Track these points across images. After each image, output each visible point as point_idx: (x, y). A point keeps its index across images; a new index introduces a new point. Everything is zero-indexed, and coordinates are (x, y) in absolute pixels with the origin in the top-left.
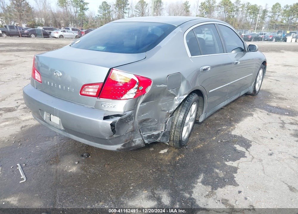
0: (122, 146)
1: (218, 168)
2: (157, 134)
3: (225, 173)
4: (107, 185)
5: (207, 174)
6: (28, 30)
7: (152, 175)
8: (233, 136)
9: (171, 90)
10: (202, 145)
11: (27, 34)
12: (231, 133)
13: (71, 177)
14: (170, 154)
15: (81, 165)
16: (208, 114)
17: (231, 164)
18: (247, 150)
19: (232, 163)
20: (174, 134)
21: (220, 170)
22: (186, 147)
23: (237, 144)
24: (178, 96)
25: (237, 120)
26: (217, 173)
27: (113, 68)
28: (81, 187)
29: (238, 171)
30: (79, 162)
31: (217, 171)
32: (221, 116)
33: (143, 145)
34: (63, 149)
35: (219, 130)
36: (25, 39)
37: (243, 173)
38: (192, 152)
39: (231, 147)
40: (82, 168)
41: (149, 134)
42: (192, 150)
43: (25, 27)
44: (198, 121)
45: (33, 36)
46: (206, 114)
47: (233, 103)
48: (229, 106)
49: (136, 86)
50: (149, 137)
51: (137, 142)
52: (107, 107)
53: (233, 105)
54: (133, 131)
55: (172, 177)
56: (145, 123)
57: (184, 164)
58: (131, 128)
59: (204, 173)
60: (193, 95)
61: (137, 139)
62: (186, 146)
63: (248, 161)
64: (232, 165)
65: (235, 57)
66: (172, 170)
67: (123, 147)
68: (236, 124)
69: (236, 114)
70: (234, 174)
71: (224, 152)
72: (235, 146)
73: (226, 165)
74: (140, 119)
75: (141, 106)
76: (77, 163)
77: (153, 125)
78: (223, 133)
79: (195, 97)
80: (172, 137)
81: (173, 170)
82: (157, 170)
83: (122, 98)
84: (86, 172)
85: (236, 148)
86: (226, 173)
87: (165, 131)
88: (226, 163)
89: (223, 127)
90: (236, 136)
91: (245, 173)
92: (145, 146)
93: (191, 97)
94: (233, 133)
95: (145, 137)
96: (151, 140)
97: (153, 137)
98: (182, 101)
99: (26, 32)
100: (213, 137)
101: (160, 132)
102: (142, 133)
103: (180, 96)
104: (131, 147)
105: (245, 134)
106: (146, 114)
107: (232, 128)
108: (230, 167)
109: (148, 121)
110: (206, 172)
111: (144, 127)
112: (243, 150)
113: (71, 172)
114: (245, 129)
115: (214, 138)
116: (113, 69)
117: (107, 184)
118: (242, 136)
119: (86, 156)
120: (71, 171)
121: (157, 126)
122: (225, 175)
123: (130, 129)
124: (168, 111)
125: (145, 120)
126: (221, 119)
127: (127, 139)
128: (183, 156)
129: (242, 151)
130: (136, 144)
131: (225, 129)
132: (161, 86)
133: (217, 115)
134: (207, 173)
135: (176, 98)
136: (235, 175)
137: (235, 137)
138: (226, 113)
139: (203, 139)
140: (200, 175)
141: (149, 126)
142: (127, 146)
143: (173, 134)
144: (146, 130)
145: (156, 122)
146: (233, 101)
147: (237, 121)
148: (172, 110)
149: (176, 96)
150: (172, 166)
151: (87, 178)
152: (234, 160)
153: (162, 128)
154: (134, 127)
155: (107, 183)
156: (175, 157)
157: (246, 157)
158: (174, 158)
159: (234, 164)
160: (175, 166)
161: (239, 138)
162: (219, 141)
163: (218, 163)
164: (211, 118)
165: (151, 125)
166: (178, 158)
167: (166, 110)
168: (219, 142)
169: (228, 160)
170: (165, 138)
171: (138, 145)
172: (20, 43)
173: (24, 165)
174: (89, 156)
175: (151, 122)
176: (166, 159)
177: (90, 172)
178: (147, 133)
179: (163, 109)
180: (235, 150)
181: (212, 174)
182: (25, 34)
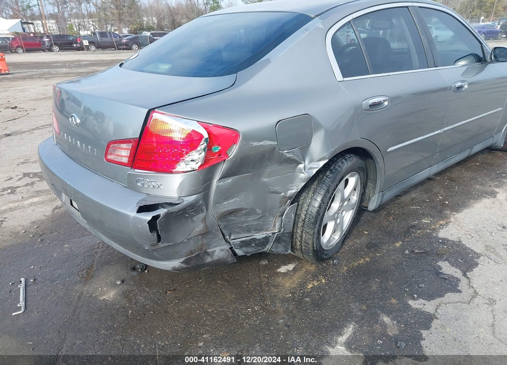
0: (183, 262)
1: (388, 314)
2: (262, 238)
3: (402, 326)
4: (158, 332)
5: (362, 326)
6: (128, 37)
7: (249, 319)
8: (440, 241)
9: (286, 151)
10: (368, 259)
11: (126, 44)
12: (437, 234)
13: (101, 310)
14: (299, 274)
15: (125, 287)
16: (389, 195)
17: (421, 307)
18: (465, 275)
19: (424, 305)
20: (301, 237)
21: (393, 319)
22: (333, 261)
23: (446, 260)
24: (307, 162)
25: (458, 205)
26: (384, 326)
27: (154, 109)
28: (111, 333)
29: (435, 324)
30: (123, 282)
31: (385, 320)
32: (425, 196)
33: (231, 259)
34: (106, 252)
35: (413, 227)
36: (123, 53)
37: (443, 330)
38: (343, 274)
39: (431, 265)
40: (126, 295)
41: (244, 237)
42: (345, 268)
43: (127, 33)
44: (367, 207)
45: (135, 47)
46: (383, 195)
47: (458, 168)
48: (448, 174)
49: (203, 145)
50: (244, 244)
51: (216, 254)
52: (146, 186)
53: (456, 173)
54: (205, 233)
55: (288, 326)
56: (233, 218)
57: (321, 298)
58: (199, 227)
59: (356, 322)
60: (346, 160)
61: (217, 249)
62: (335, 259)
63: (461, 302)
64: (423, 310)
65: (462, 75)
66: (291, 312)
67: (184, 266)
68: (454, 215)
69: (457, 192)
70: (422, 332)
71: (413, 276)
72: (440, 263)
73: (409, 307)
74: (220, 211)
75: (221, 183)
76: (119, 283)
77: (252, 220)
78: (419, 234)
79: (350, 163)
80: (298, 243)
81: (295, 312)
82: (263, 309)
83: (174, 170)
84: (130, 302)
85: (441, 269)
86: (406, 325)
87: (279, 231)
88: (411, 302)
89: (424, 221)
90: (448, 240)
91: (448, 330)
92: (236, 261)
93: (340, 164)
94: (442, 234)
95: (235, 245)
96: (251, 250)
97: (253, 245)
98: (314, 173)
99: (125, 41)
100: (397, 241)
101: (269, 233)
102: (228, 237)
103: (310, 162)
104: (204, 265)
105: (469, 237)
106: (233, 200)
107: (441, 222)
108: (418, 312)
109: (240, 214)
110: (360, 321)
111: (233, 224)
112: (456, 275)
113: (104, 300)
114: (472, 227)
115: (398, 245)
116: (154, 112)
117: (160, 330)
118: (460, 241)
119: (140, 270)
120: (104, 297)
121: (262, 222)
122: (402, 332)
123: (197, 229)
124: (283, 194)
125: (233, 212)
126: (424, 201)
127: (193, 249)
128: (323, 281)
129: (453, 277)
130: (215, 258)
131: (426, 223)
132: (261, 143)
133: (417, 194)
134: (363, 324)
135: (301, 166)
136: (424, 333)
137: (443, 243)
138: (437, 189)
139: (375, 245)
140: (346, 326)
141: (244, 222)
142: (193, 263)
143: (299, 238)
144: (237, 230)
145: (258, 214)
146: (459, 164)
147: (457, 207)
148: (293, 191)
149: (301, 163)
150: (295, 301)
151: (127, 316)
152: (430, 297)
153: (275, 226)
154: (206, 226)
155: (158, 329)
156: (306, 282)
157: (460, 291)
158: (303, 285)
159: (428, 306)
160: (300, 301)
161: (452, 247)
162: (407, 252)
163: (394, 301)
164: (403, 198)
165: (249, 221)
166: (311, 286)
167: (279, 191)
168: (406, 254)
169: (416, 296)
170: (280, 245)
171: (219, 260)
172: (113, 60)
173: (31, 280)
174: (145, 269)
175: (247, 214)
176: (287, 285)
177: (136, 303)
178: (241, 236)
179: (273, 189)
180: (438, 272)
181: (372, 327)
182: (122, 44)
